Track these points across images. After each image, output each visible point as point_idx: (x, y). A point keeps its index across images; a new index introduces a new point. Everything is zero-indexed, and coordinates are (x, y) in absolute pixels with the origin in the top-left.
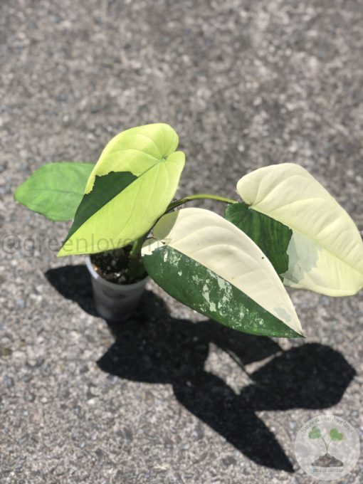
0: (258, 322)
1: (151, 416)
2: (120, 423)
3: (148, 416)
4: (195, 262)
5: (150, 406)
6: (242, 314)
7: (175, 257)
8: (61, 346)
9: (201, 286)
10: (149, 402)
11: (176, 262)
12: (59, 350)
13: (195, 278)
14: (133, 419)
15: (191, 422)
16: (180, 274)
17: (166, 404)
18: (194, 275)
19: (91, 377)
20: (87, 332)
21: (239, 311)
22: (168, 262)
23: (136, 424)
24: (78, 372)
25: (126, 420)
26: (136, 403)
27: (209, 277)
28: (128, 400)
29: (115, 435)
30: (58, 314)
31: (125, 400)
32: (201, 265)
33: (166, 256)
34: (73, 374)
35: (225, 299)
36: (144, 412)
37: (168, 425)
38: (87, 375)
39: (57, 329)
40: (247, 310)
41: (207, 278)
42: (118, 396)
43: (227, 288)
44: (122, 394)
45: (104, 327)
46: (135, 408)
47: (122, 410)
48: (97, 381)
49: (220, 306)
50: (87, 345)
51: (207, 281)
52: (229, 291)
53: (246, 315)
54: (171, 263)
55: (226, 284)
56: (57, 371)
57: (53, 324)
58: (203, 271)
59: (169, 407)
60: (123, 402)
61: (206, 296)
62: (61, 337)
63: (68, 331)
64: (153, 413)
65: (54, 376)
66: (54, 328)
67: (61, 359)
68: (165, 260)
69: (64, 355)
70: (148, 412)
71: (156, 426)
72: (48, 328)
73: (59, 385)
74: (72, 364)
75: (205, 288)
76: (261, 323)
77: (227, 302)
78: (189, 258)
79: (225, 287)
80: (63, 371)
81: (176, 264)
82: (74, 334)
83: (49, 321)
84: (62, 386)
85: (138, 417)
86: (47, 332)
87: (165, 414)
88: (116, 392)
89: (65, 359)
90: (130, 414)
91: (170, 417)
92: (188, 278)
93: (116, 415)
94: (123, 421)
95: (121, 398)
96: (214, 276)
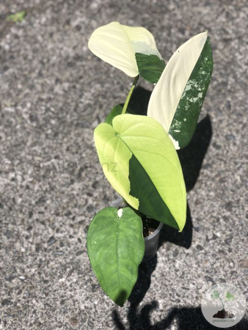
0: (207, 61)
1: (211, 196)
2: (224, 212)
3: (211, 198)
4: (177, 109)
5: (204, 199)
6: (203, 73)
7: (176, 124)
8: (189, 270)
9: (190, 104)
10: (202, 201)
11: (179, 124)
12: (193, 270)
13: (187, 108)
14: (217, 206)
15: (203, 173)
16: (185, 120)
17: (199, 190)
18: (185, 108)
19: (202, 241)
20: (172, 257)
21: (202, 75)
22: (180, 129)
23: (219, 203)
24: (203, 251)
25: (220, 210)
26: (206, 209)
27: (185, 97)
28: (207, 213)
29: (233, 212)
30: (167, 283)
31: (207, 215)
32: (179, 104)
33: (177, 131)
34: (206, 254)
35: (196, 86)
36: (209, 201)
37: (211, 184)
38: (202, 245)
39: (178, 279)
40: (201, 69)
41: (186, 98)
42: (207, 220)
43: (191, 83)
44: (204, 218)
45: (163, 248)
46: (209, 208)
47: (215, 214)
48: (204, 237)
49: (200, 89)
50: (181, 253)
51: (188, 99)
52: (192, 82)
53: (204, 70)
54: (180, 127)
55: (189, 85)
56: (208, 264)
57: (176, 283)
58: (182, 102)
59: (200, 188)
60: (209, 216)
61: (195, 99)
62: (183, 273)
63: (177, 271)
64: (208, 195)
65: (212, 265)
66: (178, 281)
67: (199, 266)
68: (179, 131)
69: (195, 266)
70: (209, 199)
71: (216, 190)
72: (181, 285)
73: (218, 259)
74: (199, 257)
75: (191, 100)
76: (207, 59)
77: (198, 84)
78: (176, 113)
79: (190, 85)
80: (207, 261)
81: (180, 123)
82: (177, 265)
83: (175, 287)
84: (217, 257)
85: (215, 204)
86: (183, 285)
87: (206, 188)
88: (204, 223)
89: (198, 263)
90: (215, 209)
91: (206, 185)
92: (187, 114)
93: (220, 216)
94: (222, 211)
95: (207, 218)
96: (185, 94)
